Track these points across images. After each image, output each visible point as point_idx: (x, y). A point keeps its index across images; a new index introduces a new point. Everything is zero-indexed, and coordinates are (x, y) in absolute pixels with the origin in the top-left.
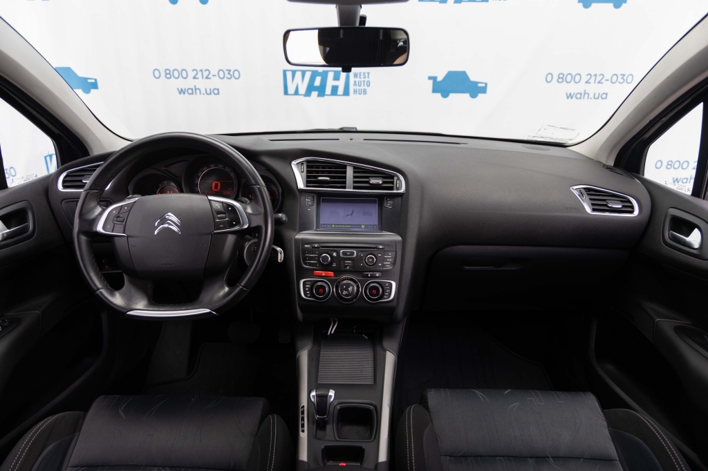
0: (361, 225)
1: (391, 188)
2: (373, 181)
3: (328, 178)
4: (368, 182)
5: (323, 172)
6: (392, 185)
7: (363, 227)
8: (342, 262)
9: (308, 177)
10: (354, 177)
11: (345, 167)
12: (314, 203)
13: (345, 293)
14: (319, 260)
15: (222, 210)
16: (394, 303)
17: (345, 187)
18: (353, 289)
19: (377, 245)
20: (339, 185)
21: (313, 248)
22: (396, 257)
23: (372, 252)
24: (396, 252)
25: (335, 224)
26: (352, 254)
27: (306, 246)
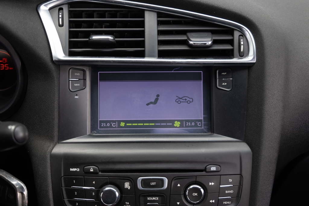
0: (173, 122)
1: (229, 54)
2: (196, 40)
4: (185, 42)
5: (100, 24)
6: (229, 47)
7: (177, 124)
8: (142, 199)
9: (72, 34)
10: (160, 33)
11: (140, 13)
12: (85, 85)
14: (97, 197)
17: (142, 54)
19: (207, 165)
20: (132, 50)
21: (85, 173)
22: (242, 186)
23: (197, 178)
24: (240, 176)
25: (126, 122)
26: (160, 183)
27: (72, 170)
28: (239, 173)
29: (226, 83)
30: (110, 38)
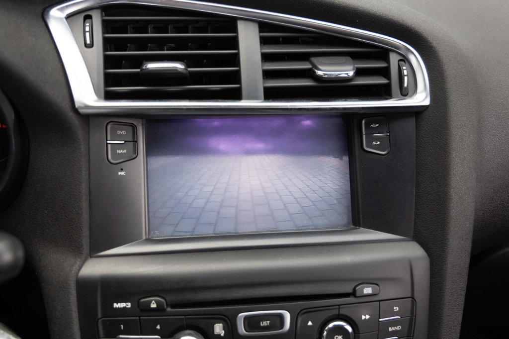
1: (384, 92)
2: (327, 70)
3: (179, 66)
4: (309, 74)
5: (160, 44)
6: (382, 81)
9: (109, 62)
10: (266, 57)
11: (230, 24)
12: (136, 151)
17: (236, 95)
19: (356, 284)
20: (218, 89)
21: (142, 310)
22: (415, 316)
23: (341, 310)
24: (412, 300)
26: (278, 321)
27: (117, 306)
28: (409, 295)
29: (378, 141)
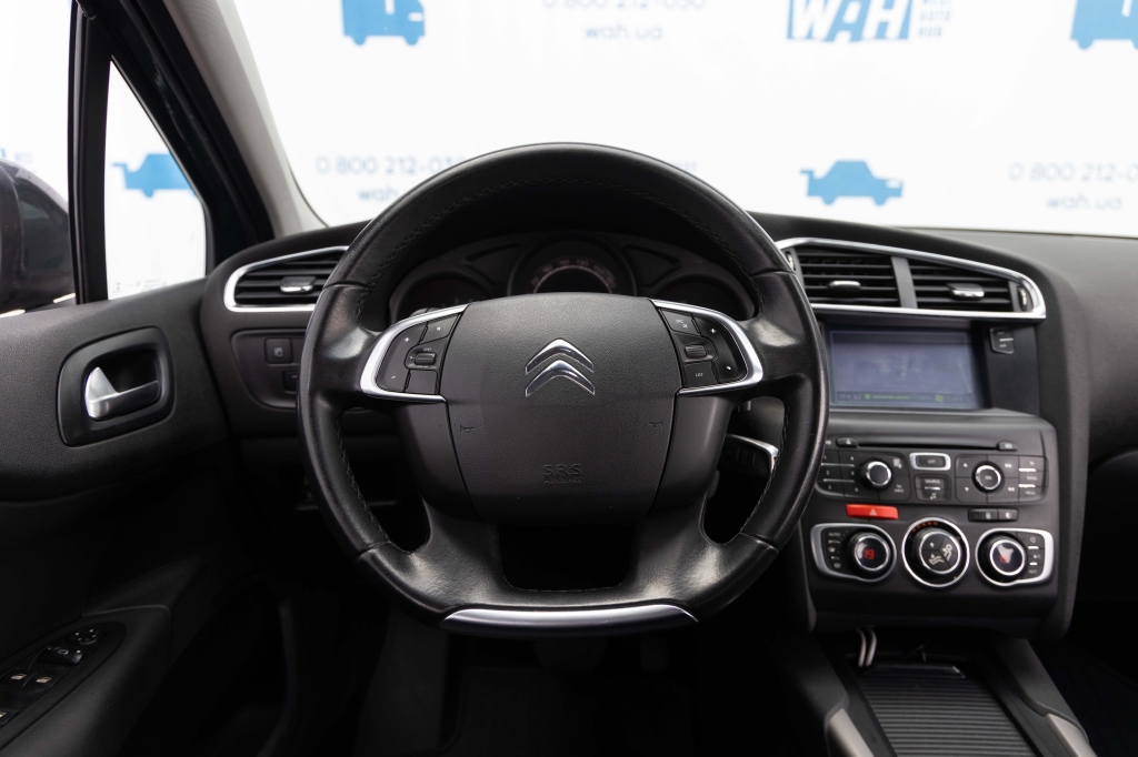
0: (933, 395)
1: (1007, 307)
2: (961, 291)
4: (949, 294)
6: (1004, 301)
7: (939, 398)
8: (918, 481)
9: (807, 281)
11: (887, 259)
13: (935, 559)
14: (860, 478)
15: (693, 331)
16: (1053, 589)
18: (954, 552)
19: (1000, 441)
20: (881, 301)
21: (840, 446)
22: (1048, 472)
23: (988, 458)
24: (1044, 459)
25: (872, 393)
26: (941, 461)
28: (1042, 455)
29: (1004, 345)
30: (856, 284)
